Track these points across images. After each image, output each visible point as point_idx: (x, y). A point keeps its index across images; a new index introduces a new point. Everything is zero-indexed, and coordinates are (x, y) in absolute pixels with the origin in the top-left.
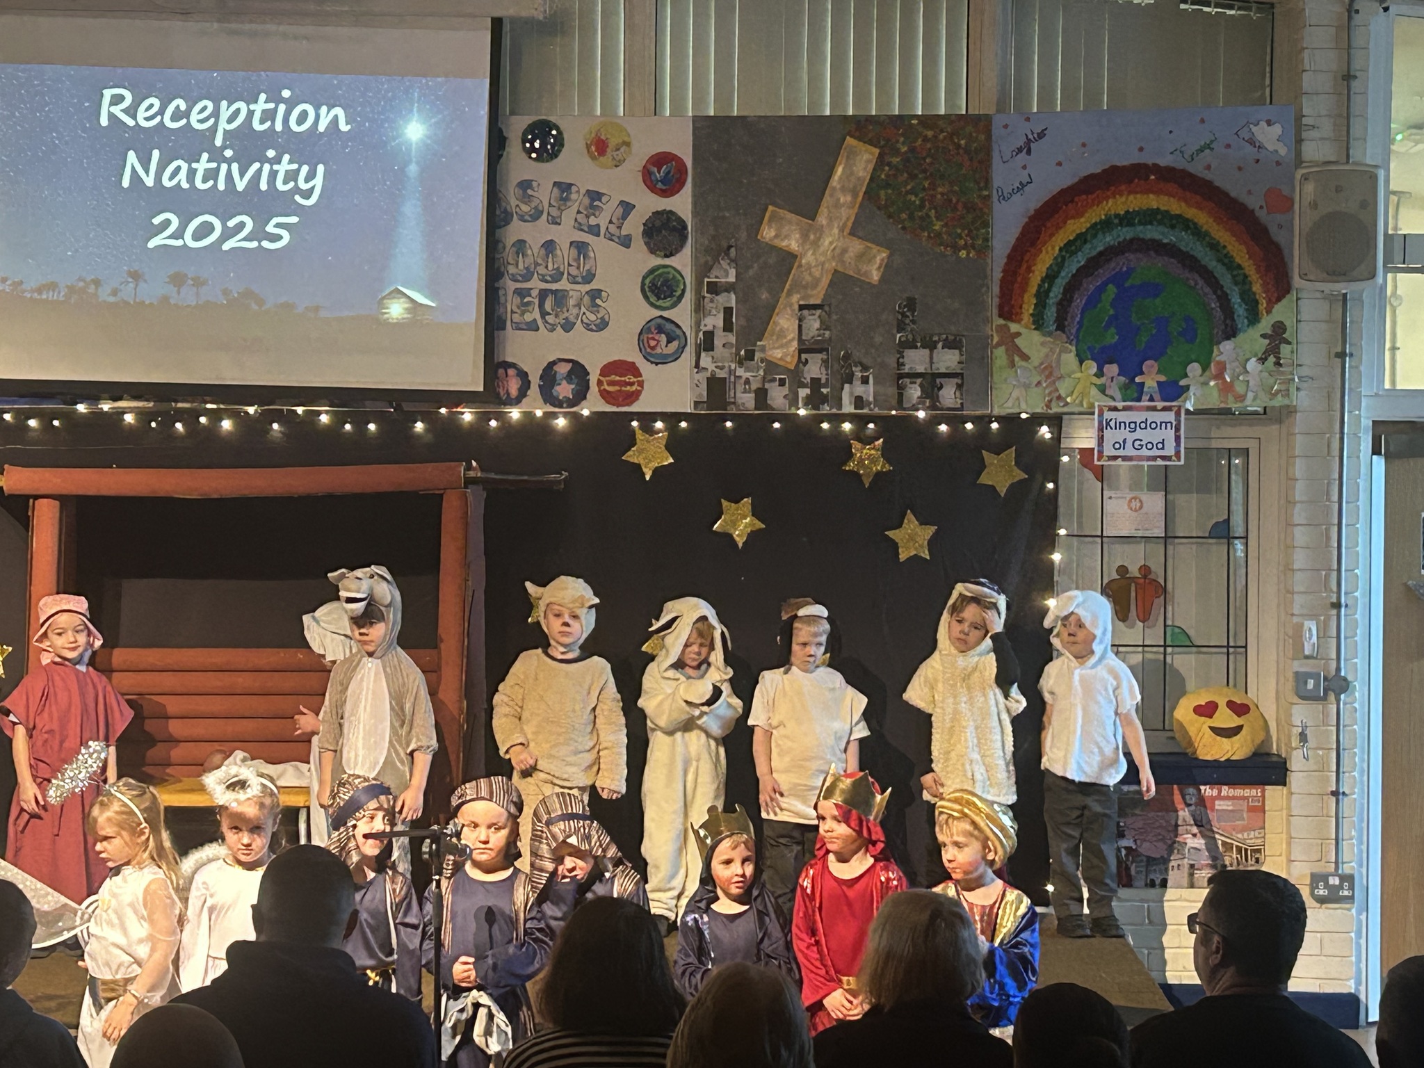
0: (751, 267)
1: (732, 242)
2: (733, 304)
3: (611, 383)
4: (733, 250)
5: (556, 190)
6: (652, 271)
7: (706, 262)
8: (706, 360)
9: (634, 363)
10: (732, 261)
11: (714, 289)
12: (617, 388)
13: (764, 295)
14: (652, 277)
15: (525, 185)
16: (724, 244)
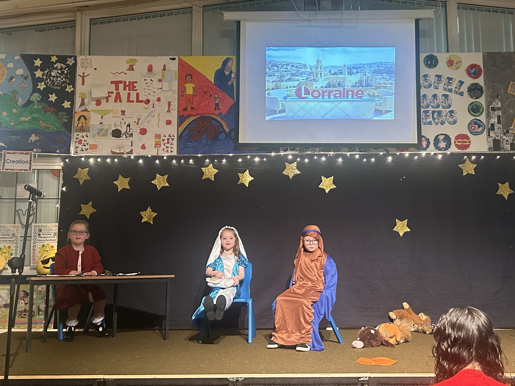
0: (506, 102)
1: (499, 93)
2: (500, 114)
3: (458, 142)
4: (499, 96)
5: (436, 77)
6: (472, 103)
7: (490, 100)
8: (492, 134)
9: (467, 135)
10: (499, 100)
11: (493, 109)
12: (461, 143)
13: (511, 111)
14: (471, 105)
15: (425, 76)
16: (497, 95)
